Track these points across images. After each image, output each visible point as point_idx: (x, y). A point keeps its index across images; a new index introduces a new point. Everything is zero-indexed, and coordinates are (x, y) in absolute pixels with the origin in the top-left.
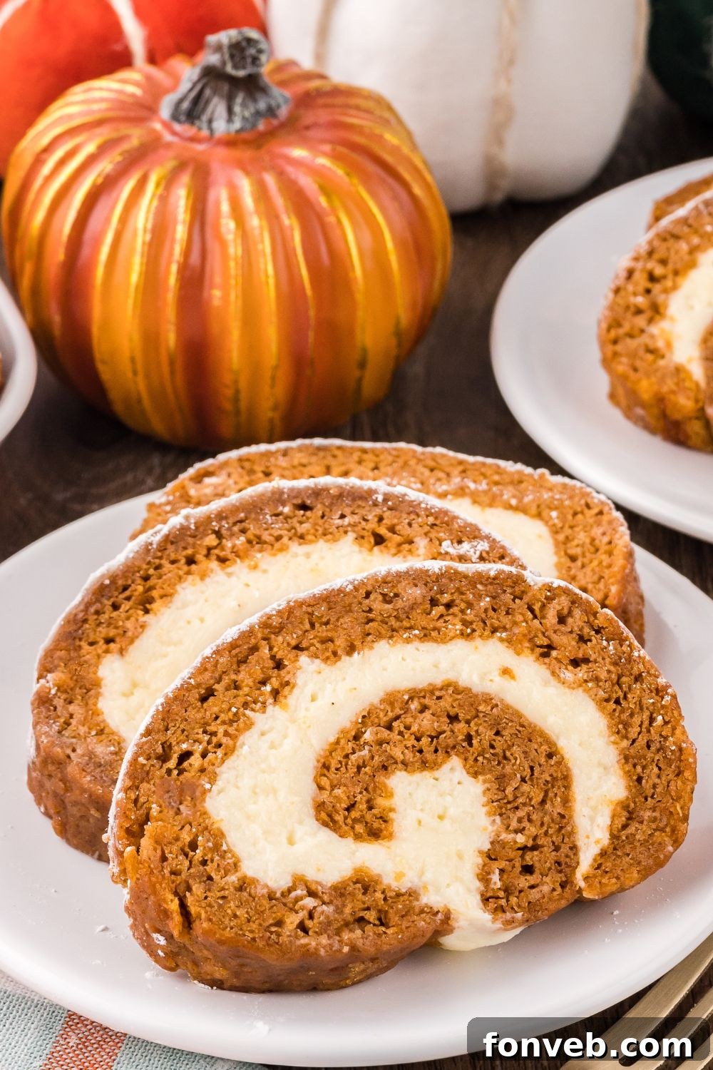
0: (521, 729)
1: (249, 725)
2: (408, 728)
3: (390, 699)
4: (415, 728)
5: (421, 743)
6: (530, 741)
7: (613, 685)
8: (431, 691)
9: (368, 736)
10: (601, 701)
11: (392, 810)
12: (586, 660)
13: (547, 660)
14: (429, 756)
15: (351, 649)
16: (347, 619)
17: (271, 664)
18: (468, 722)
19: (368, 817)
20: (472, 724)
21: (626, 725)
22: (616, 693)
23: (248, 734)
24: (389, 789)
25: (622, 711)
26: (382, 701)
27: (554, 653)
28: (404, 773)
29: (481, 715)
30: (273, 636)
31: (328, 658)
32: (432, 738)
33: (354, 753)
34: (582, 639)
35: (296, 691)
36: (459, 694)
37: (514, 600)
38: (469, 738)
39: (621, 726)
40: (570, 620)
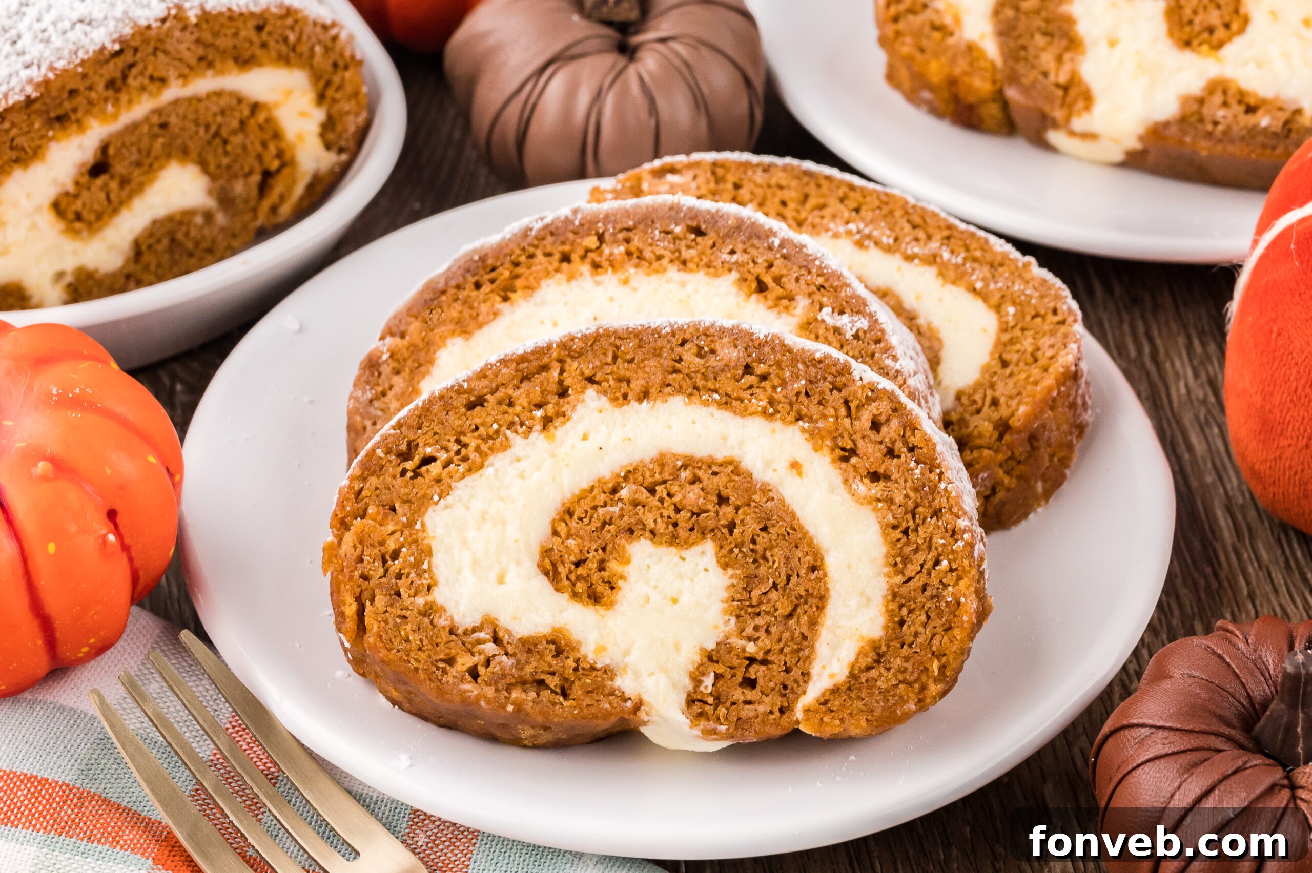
0: (791, 531)
1: (506, 447)
2: (670, 495)
3: (661, 461)
4: (677, 499)
5: (678, 516)
6: (797, 547)
7: (906, 513)
8: (710, 463)
9: (624, 493)
10: (887, 525)
11: (622, 577)
12: (887, 477)
13: (844, 465)
14: (683, 533)
15: (645, 395)
16: (652, 362)
17: (554, 387)
18: (737, 509)
19: (595, 577)
20: (739, 512)
21: (906, 560)
22: (907, 522)
23: (501, 455)
24: (627, 555)
25: (908, 543)
26: (652, 461)
27: (854, 460)
28: (648, 542)
29: (753, 504)
30: (569, 360)
31: (617, 399)
32: (693, 514)
33: (605, 505)
34: (891, 453)
35: (568, 424)
36: (738, 475)
37: (831, 391)
38: (731, 526)
39: (899, 559)
40: (884, 429)
